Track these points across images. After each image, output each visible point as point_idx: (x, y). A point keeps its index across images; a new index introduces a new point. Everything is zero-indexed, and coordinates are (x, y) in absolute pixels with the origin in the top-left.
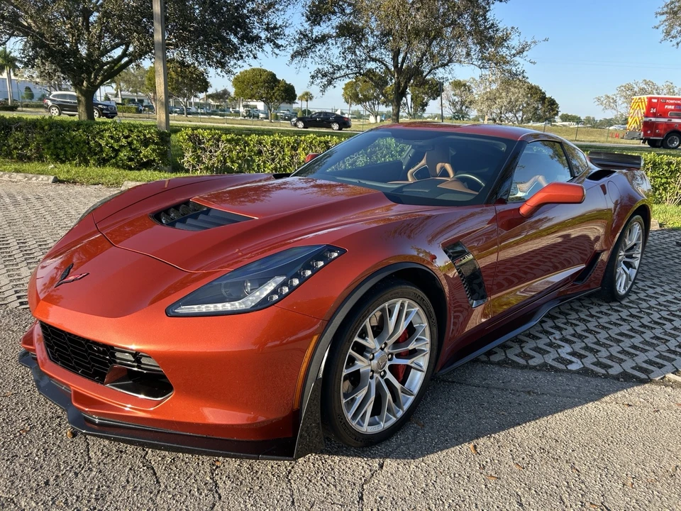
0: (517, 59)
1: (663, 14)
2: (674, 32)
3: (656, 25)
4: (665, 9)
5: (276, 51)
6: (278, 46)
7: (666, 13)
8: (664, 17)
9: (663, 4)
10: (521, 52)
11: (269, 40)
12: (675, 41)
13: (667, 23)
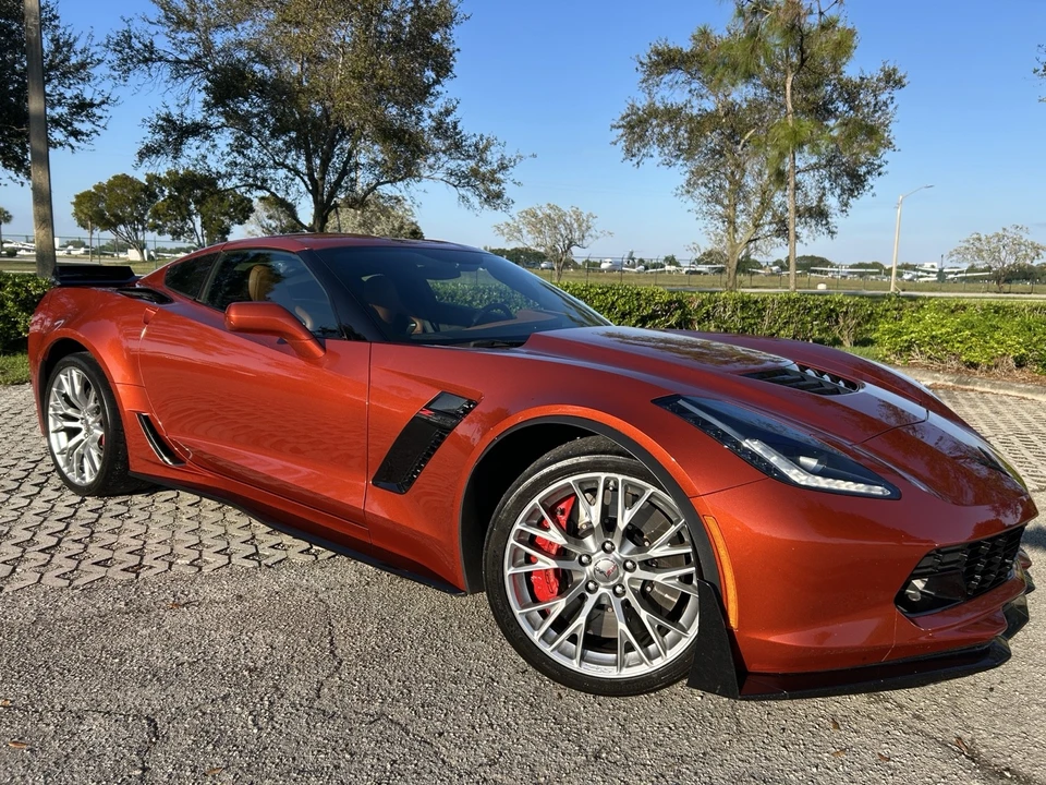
0: (499, 176)
1: (620, 127)
2: (635, 151)
3: (614, 140)
4: (621, 123)
5: (72, 140)
6: (76, 134)
7: (623, 126)
8: (621, 131)
9: (620, 117)
10: (503, 167)
11: (57, 123)
12: (635, 160)
13: (624, 138)
